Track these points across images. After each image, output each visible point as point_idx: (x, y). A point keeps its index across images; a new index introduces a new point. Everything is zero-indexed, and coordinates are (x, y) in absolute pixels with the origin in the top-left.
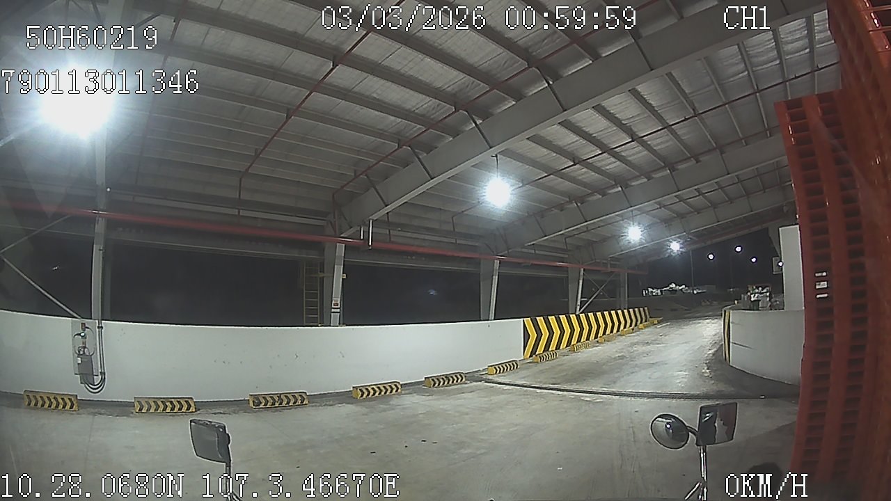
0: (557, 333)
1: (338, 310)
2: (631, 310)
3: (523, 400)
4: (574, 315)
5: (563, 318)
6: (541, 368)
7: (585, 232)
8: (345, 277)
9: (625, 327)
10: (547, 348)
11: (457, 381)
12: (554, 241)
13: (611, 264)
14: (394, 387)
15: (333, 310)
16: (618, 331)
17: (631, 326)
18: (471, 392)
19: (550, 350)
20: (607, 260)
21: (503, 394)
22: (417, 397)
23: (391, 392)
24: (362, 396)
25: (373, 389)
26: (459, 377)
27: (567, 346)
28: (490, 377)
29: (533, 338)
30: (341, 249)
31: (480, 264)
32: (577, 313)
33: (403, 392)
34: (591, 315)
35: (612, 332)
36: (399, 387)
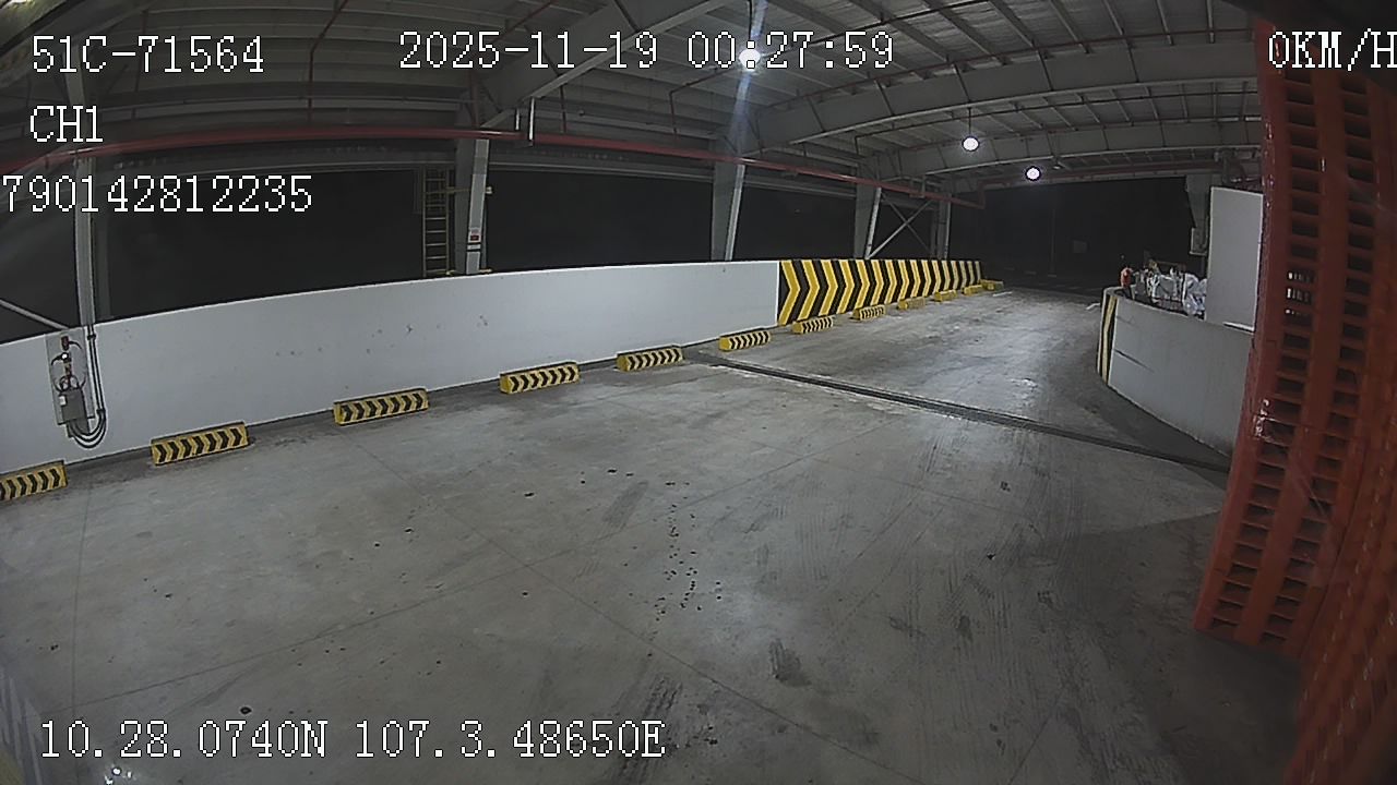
0: (833, 287)
1: (479, 247)
2: (953, 263)
3: (775, 399)
4: (862, 261)
5: (844, 263)
6: (806, 344)
7: (889, 130)
8: (490, 193)
9: (941, 289)
10: (814, 313)
11: (669, 360)
12: (838, 140)
13: (926, 185)
14: (567, 371)
15: (469, 247)
16: (930, 293)
17: (951, 288)
18: (691, 381)
19: (820, 314)
20: (921, 178)
21: (742, 386)
22: (606, 388)
23: (563, 380)
24: (515, 388)
25: (533, 376)
26: (673, 353)
27: (847, 310)
28: (724, 355)
29: (794, 293)
30: (482, 148)
31: (713, 169)
32: (867, 259)
33: (582, 380)
34: (889, 263)
35: (920, 294)
36: (576, 371)
